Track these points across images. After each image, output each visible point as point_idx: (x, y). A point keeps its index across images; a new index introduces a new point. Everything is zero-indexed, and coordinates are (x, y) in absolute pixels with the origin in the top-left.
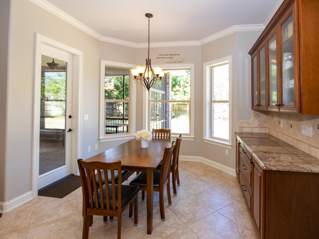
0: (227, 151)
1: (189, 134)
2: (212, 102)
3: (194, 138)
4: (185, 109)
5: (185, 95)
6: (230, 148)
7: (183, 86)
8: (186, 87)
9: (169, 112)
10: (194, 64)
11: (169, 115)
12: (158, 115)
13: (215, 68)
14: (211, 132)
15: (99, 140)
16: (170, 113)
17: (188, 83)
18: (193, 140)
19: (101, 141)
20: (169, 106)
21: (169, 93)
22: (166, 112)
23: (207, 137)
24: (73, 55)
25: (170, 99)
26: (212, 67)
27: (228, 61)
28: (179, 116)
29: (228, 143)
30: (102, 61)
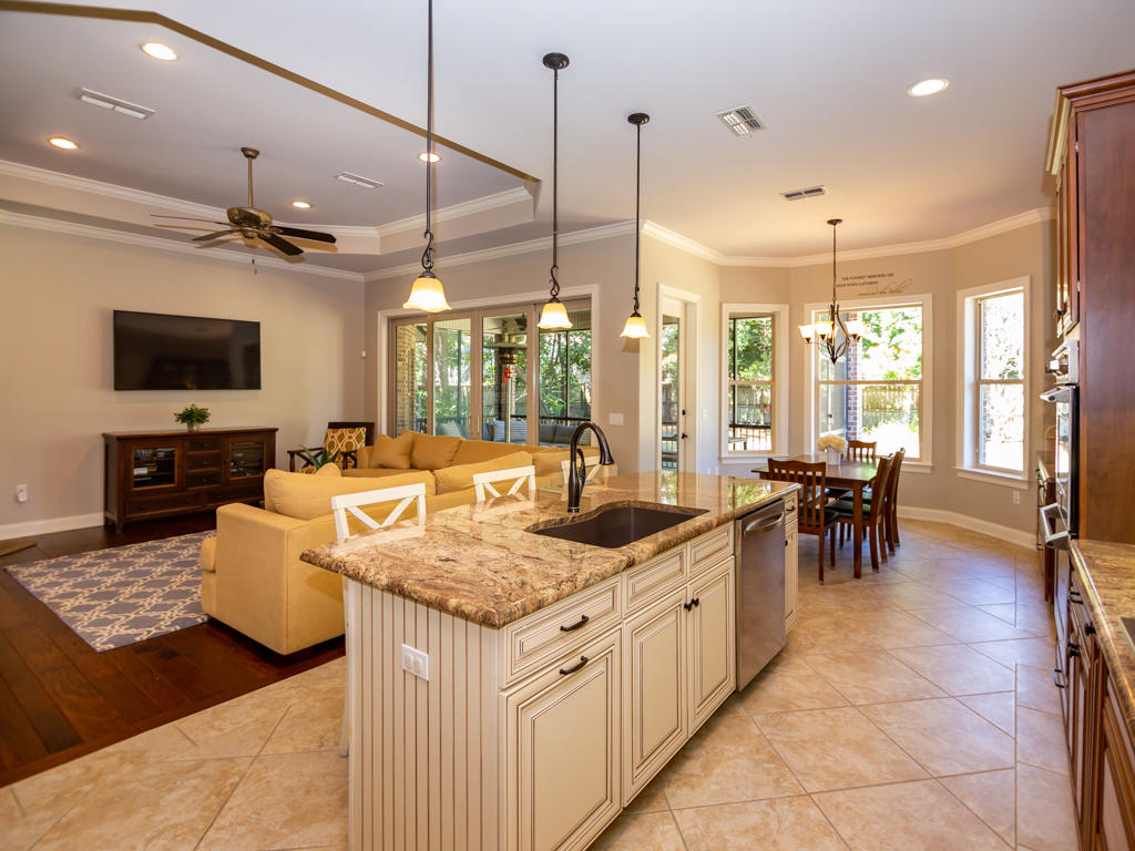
0: (1017, 495)
1: (919, 460)
2: (979, 382)
3: (933, 468)
4: (897, 406)
5: (897, 358)
6: (1026, 487)
7: (891, 329)
8: (901, 331)
9: (855, 409)
10: (930, 295)
11: (855, 418)
12: (831, 416)
13: (989, 302)
14: (977, 455)
15: (720, 458)
16: (859, 411)
17: (907, 318)
18: (928, 471)
19: (724, 462)
20: (855, 393)
21: (856, 359)
22: (848, 408)
23: (967, 463)
24: (686, 304)
25: (859, 378)
26: (981, 299)
27: (1021, 288)
28: (876, 425)
29: (1020, 478)
30: (724, 305)
